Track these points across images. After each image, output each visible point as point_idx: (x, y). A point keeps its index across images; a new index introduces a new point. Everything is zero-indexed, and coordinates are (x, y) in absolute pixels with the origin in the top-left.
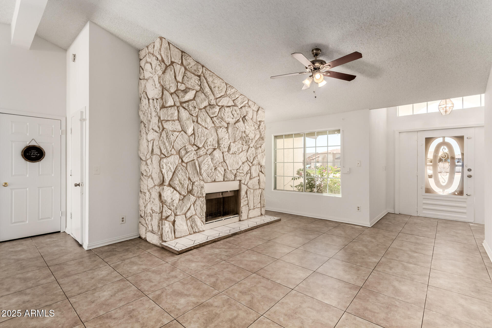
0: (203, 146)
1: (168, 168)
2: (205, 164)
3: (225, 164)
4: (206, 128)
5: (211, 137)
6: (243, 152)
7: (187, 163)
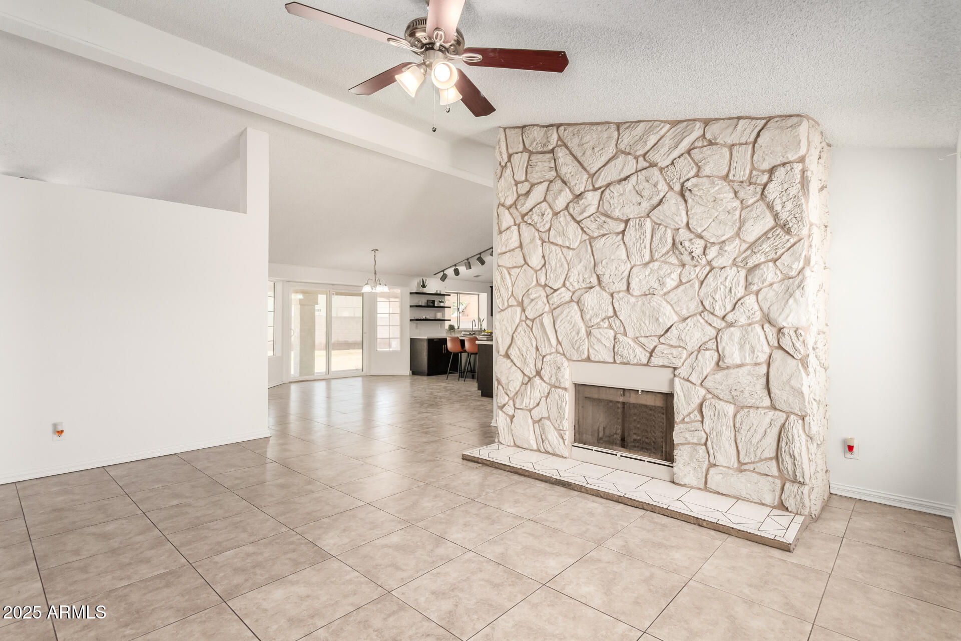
0: (564, 285)
1: (504, 328)
2: (563, 322)
3: (618, 322)
4: (568, 248)
5: (579, 264)
6: (682, 288)
7: (533, 320)
